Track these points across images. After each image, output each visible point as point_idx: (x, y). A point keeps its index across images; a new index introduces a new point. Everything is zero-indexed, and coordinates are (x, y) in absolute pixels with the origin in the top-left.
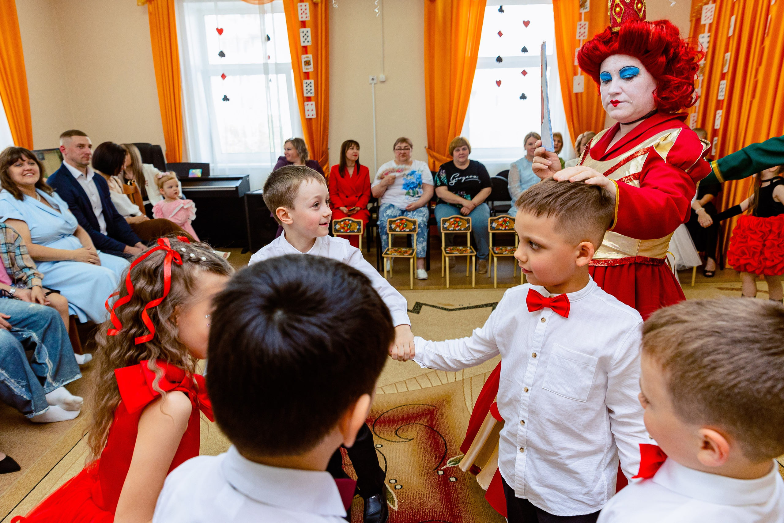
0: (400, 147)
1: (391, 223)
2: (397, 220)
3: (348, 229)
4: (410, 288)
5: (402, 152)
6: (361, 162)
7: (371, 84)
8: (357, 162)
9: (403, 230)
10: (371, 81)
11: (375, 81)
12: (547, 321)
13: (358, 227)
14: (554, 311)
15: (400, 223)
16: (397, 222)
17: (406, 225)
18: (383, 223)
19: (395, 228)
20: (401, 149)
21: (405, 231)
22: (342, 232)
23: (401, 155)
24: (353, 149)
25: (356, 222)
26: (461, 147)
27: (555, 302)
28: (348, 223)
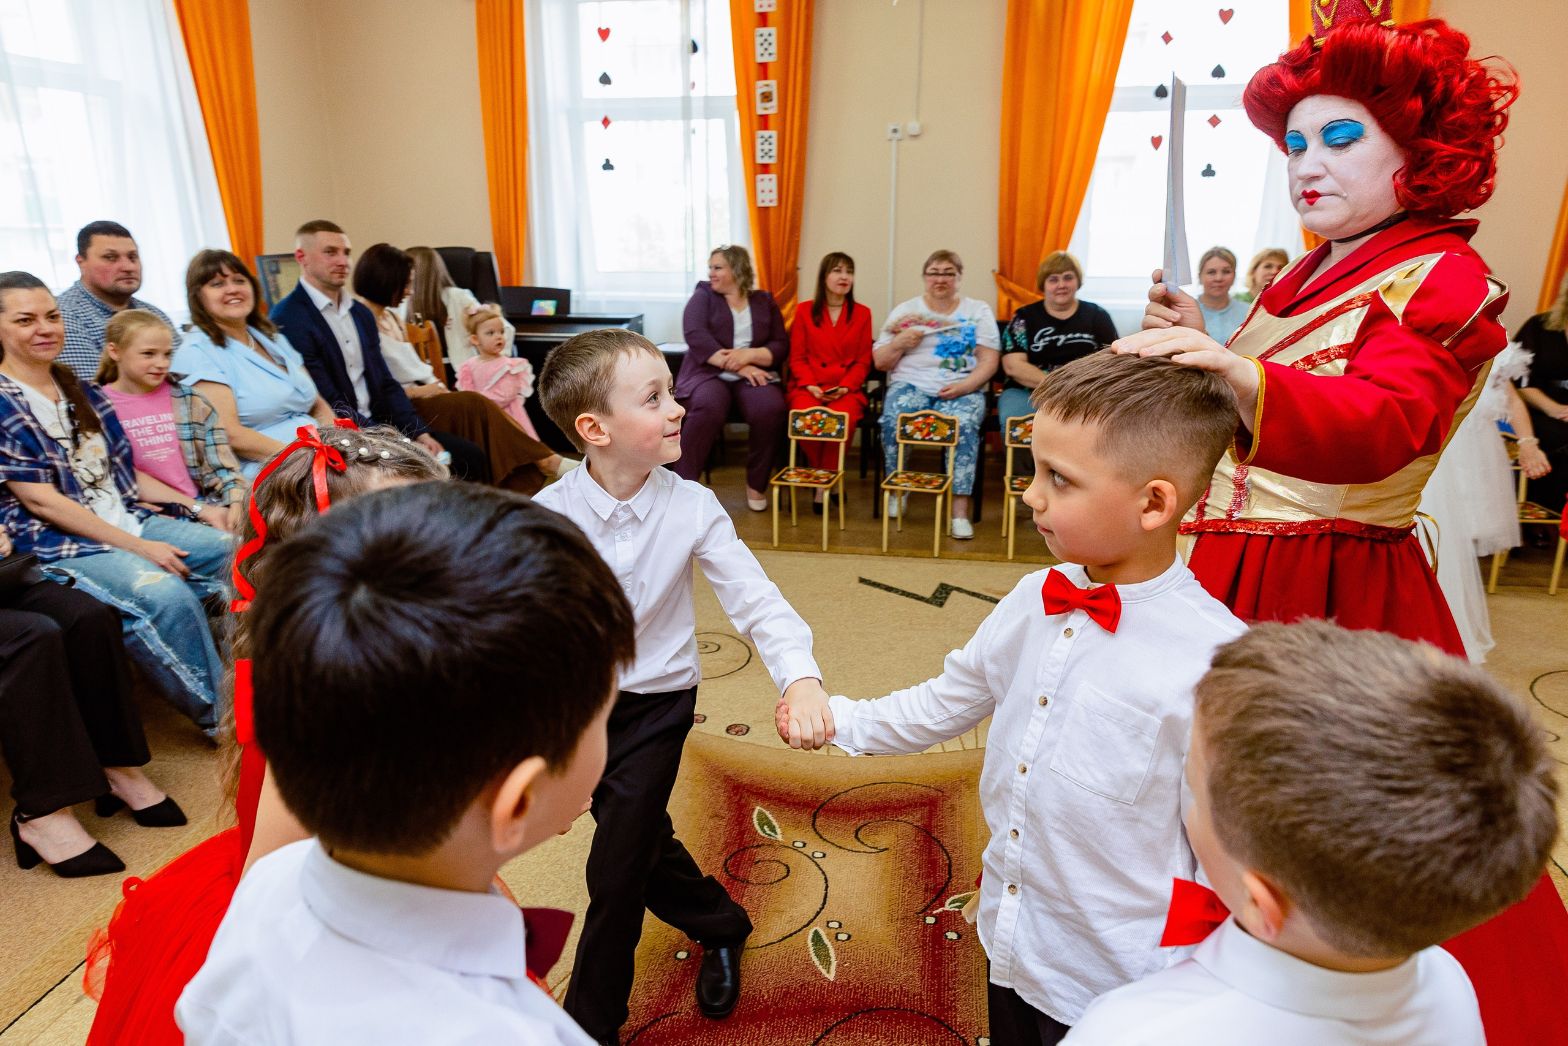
0: (936, 269)
1: (905, 421)
2: (917, 417)
3: (818, 431)
4: (933, 554)
5: (940, 279)
6: (859, 298)
7: (890, 140)
8: (849, 296)
9: (927, 438)
10: (890, 135)
11: (898, 135)
12: (1075, 636)
13: (838, 427)
14: (1091, 617)
15: (924, 423)
16: (916, 421)
17: (936, 428)
18: (888, 422)
19: (914, 432)
20: (937, 274)
21: (931, 440)
22: (808, 435)
23: (938, 286)
24: (839, 271)
26: (1061, 272)
27: (1093, 598)
28: (819, 418)
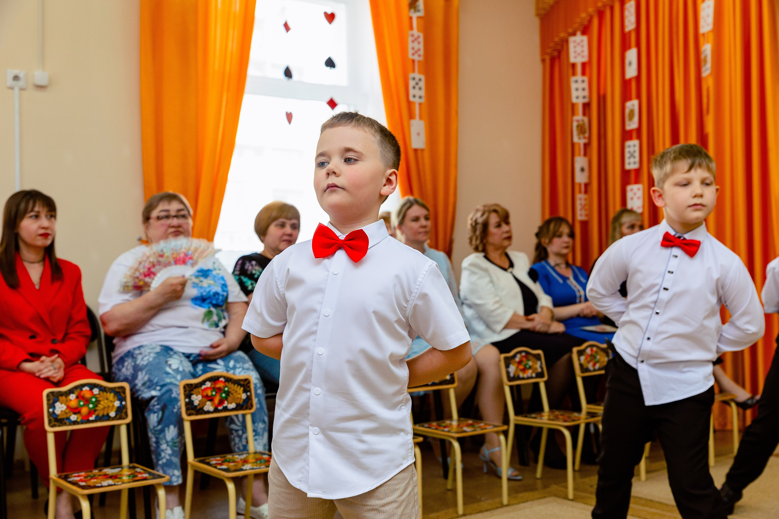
0: (168, 211)
1: (189, 390)
2: (203, 382)
3: (90, 413)
5: (175, 222)
7: (12, 88)
8: (49, 250)
9: (220, 408)
10: (10, 82)
11: (21, 83)
13: (117, 404)
15: (213, 389)
16: (203, 387)
17: (228, 393)
19: (202, 403)
20: (167, 217)
21: (226, 409)
22: (75, 423)
23: (171, 230)
24: (37, 217)
25: (112, 390)
26: (290, 219)
28: (88, 395)
